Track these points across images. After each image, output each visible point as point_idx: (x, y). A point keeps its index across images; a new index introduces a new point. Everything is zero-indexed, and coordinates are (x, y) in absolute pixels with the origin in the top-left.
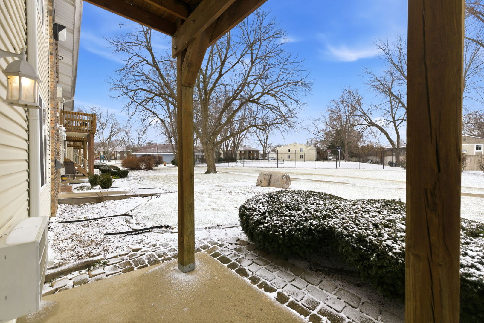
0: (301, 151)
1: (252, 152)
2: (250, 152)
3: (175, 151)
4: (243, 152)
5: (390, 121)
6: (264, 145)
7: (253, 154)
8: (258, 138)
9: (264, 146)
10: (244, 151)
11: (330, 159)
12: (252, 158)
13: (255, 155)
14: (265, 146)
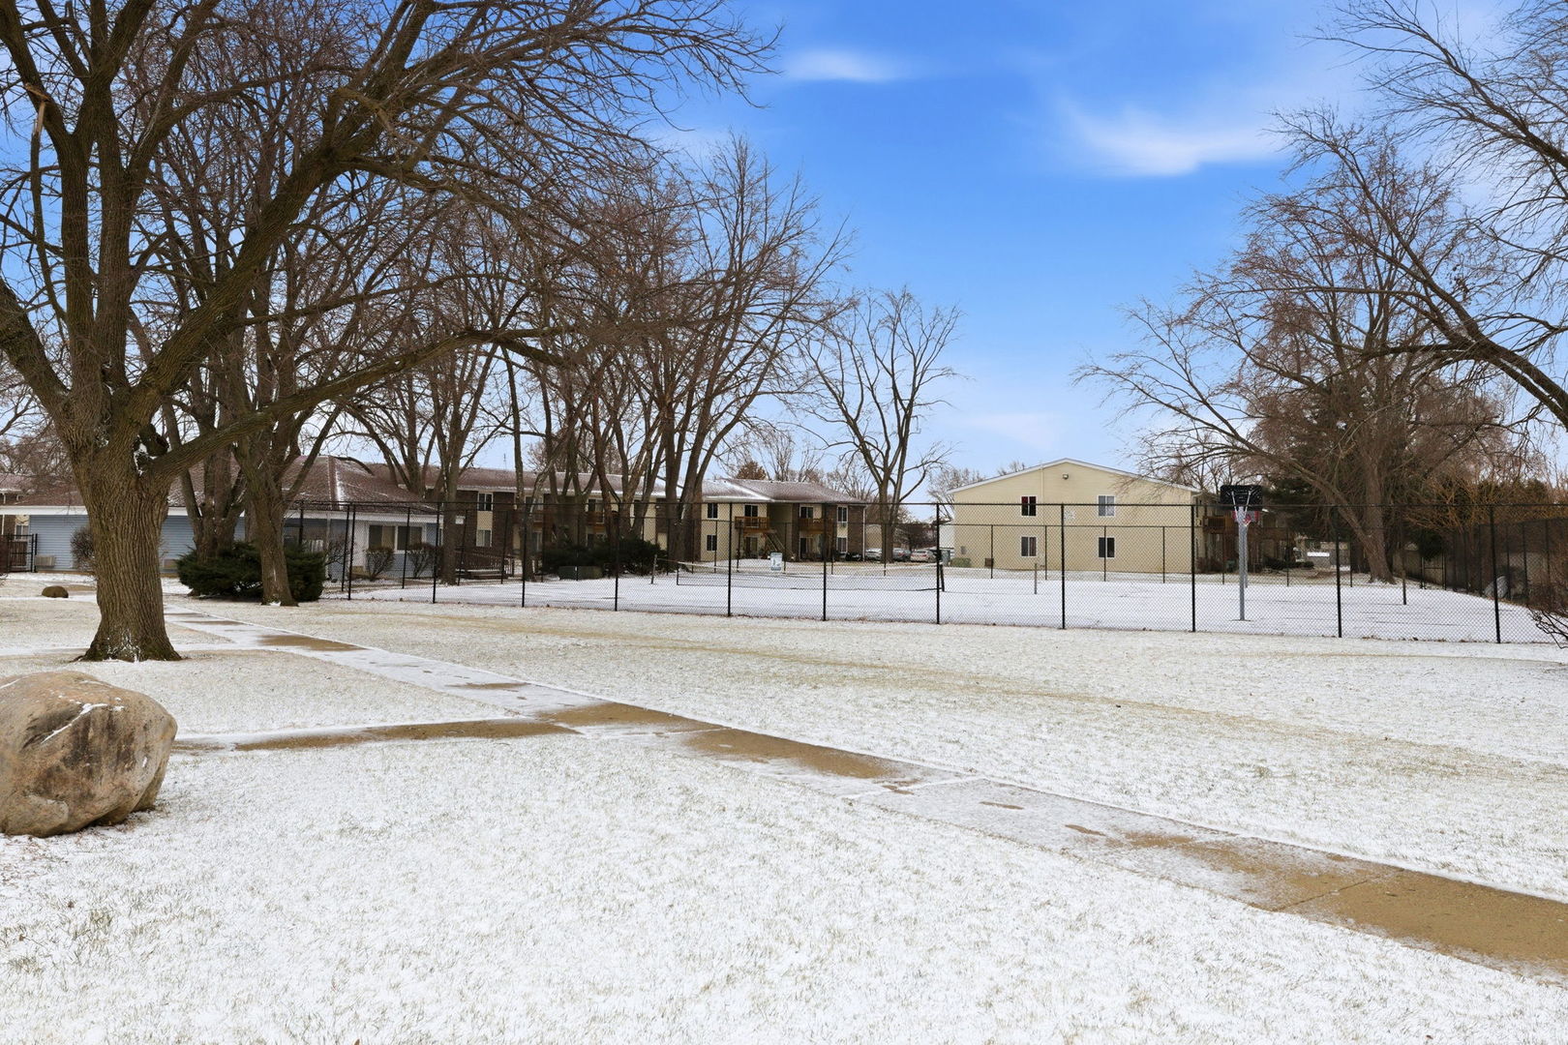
0: (1102, 513)
1: (817, 514)
2: (806, 512)
3: (199, 494)
4: (762, 513)
5: (1546, 324)
6: (888, 470)
7: (827, 527)
8: (852, 423)
9: (888, 477)
10: (769, 505)
11: (1309, 565)
12: (817, 550)
13: (842, 533)
14: (894, 477)
